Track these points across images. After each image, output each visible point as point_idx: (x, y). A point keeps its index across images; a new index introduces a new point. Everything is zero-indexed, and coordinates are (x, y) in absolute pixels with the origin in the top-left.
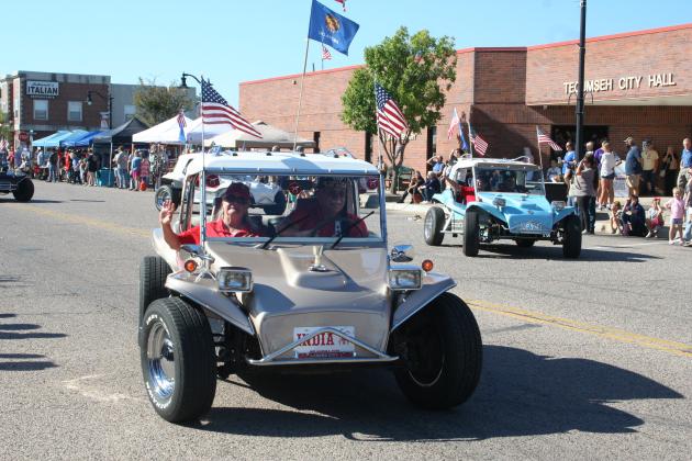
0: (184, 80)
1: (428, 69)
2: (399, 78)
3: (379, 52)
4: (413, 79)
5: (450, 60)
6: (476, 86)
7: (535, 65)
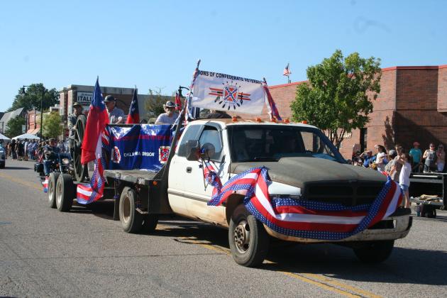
0: (180, 91)
1: (358, 83)
2: (334, 90)
3: (318, 70)
4: (346, 91)
5: (376, 76)
6: (397, 96)
7: (444, 80)
